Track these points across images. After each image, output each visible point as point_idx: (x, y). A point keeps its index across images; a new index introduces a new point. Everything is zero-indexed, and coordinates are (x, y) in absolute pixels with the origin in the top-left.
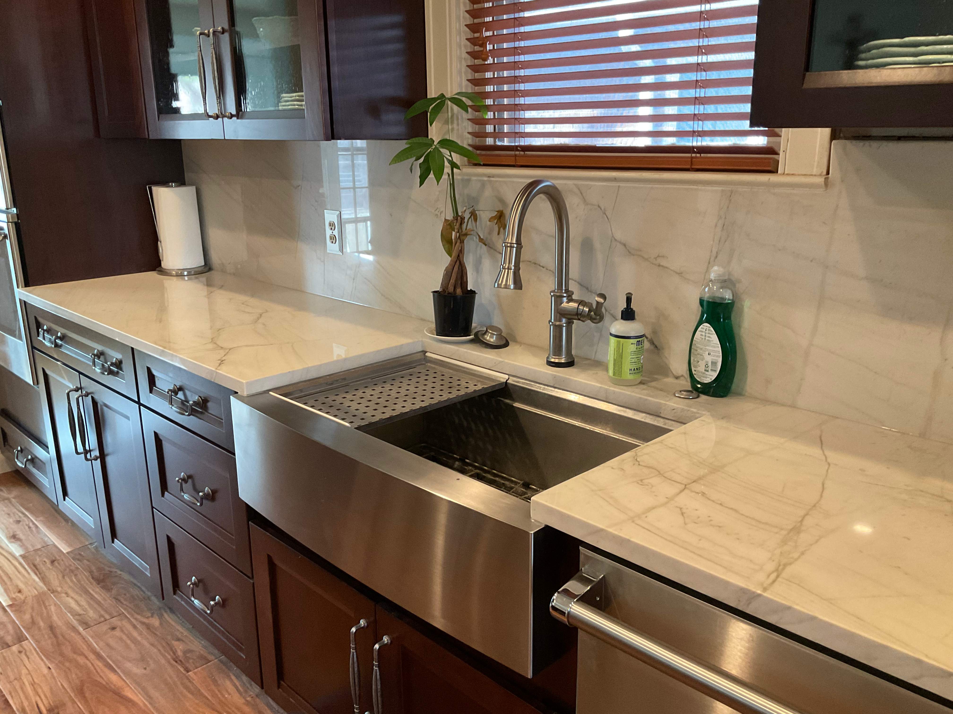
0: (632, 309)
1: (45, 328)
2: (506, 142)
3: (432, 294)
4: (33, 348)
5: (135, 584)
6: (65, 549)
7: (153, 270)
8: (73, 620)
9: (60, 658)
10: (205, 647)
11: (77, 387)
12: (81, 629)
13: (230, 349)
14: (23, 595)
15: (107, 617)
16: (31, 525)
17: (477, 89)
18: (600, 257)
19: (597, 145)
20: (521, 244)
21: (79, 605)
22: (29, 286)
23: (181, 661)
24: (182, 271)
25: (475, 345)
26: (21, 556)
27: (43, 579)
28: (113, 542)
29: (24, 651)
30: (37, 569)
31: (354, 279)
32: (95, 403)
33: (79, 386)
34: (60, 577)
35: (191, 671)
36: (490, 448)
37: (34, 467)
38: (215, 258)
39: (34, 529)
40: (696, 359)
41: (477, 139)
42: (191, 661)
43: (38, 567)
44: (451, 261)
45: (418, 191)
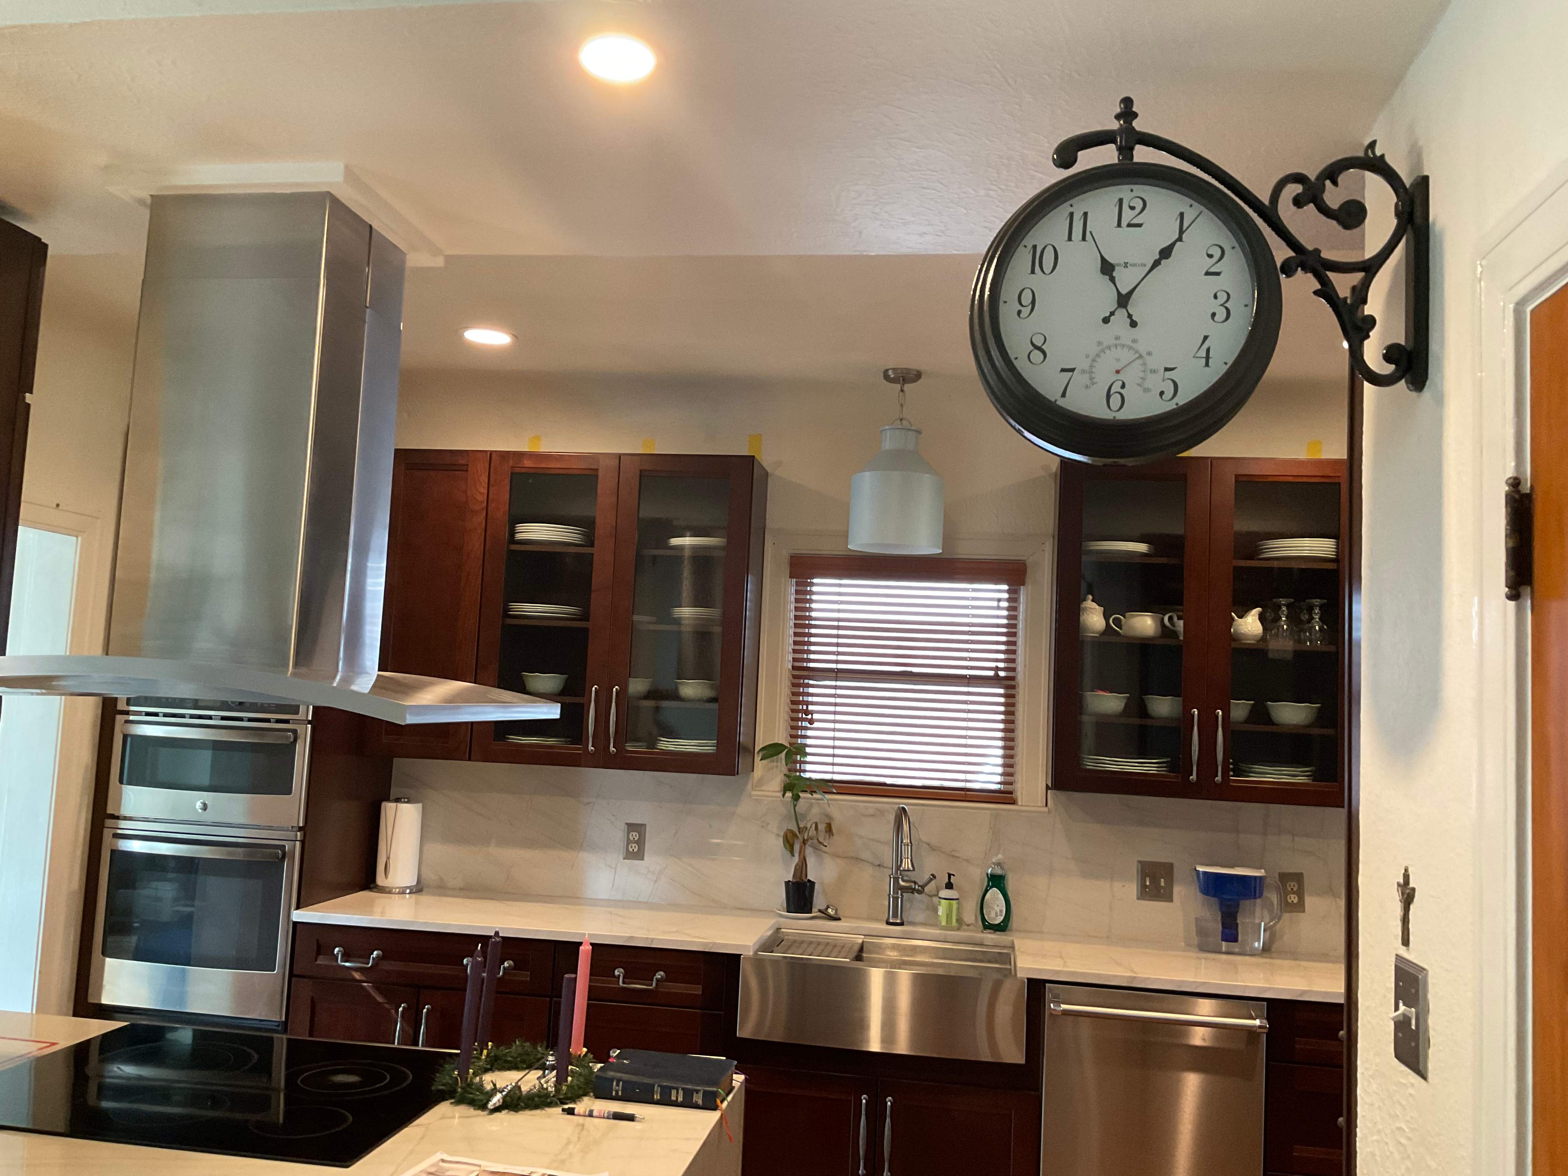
0: (951, 883)
3: (784, 885)
4: (294, 976)
7: (364, 889)
24: (404, 888)
31: (656, 881)
40: (986, 911)
44: (796, 859)
45: (744, 807)
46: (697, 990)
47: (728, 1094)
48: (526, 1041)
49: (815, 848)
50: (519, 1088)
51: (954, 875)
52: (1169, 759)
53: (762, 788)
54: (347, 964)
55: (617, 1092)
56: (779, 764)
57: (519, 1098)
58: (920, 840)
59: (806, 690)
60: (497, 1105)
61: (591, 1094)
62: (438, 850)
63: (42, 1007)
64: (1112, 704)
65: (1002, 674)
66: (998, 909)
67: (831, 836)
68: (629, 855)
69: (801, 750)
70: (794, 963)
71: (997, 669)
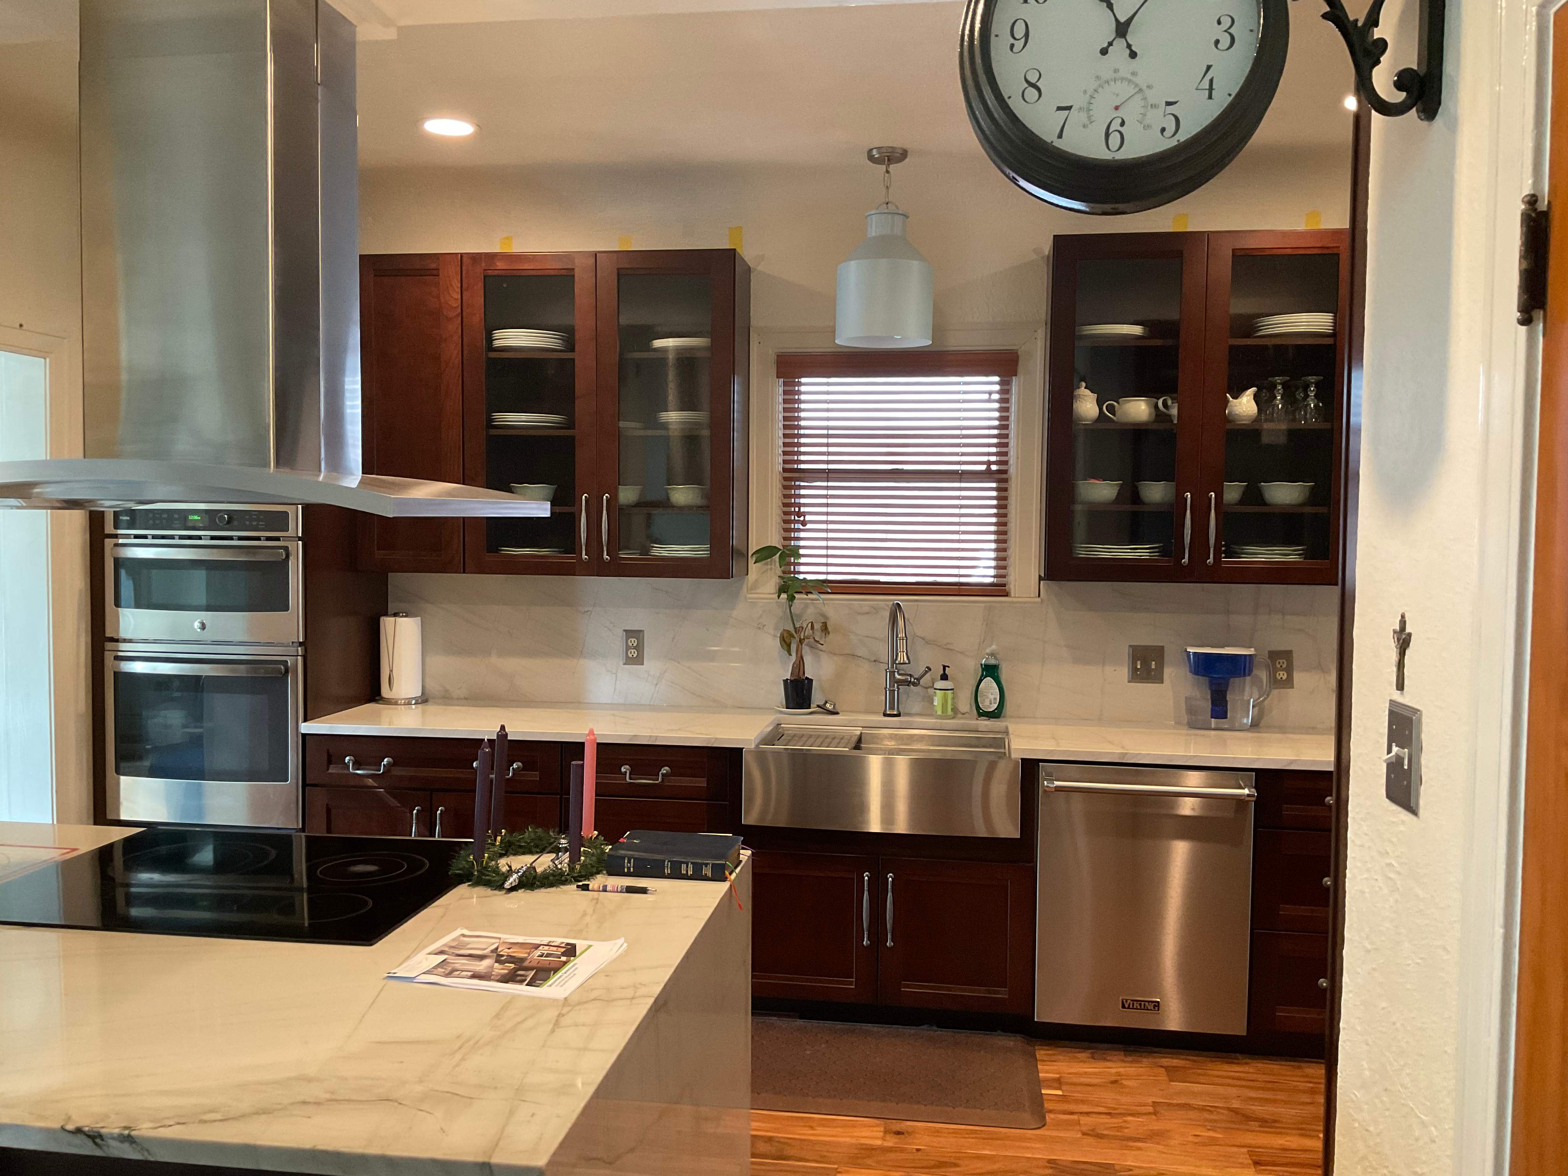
0: (946, 674)
3: (783, 683)
4: (307, 785)
7: (371, 702)
17: (786, 543)
22: (309, 721)
24: (409, 699)
25: (817, 714)
31: (656, 685)
40: (981, 700)
44: (794, 658)
45: (740, 611)
46: (702, 782)
47: (736, 867)
48: (537, 828)
49: (811, 647)
50: (534, 868)
51: (948, 667)
52: (1162, 544)
53: (758, 591)
54: (358, 772)
55: (629, 868)
56: (773, 566)
57: (535, 878)
58: (915, 636)
59: (797, 492)
60: (513, 885)
61: (605, 872)
62: (440, 663)
63: (62, 817)
64: (1105, 492)
65: (994, 467)
66: (992, 697)
67: (827, 634)
68: (629, 661)
69: (795, 552)
70: (795, 755)
71: (989, 463)
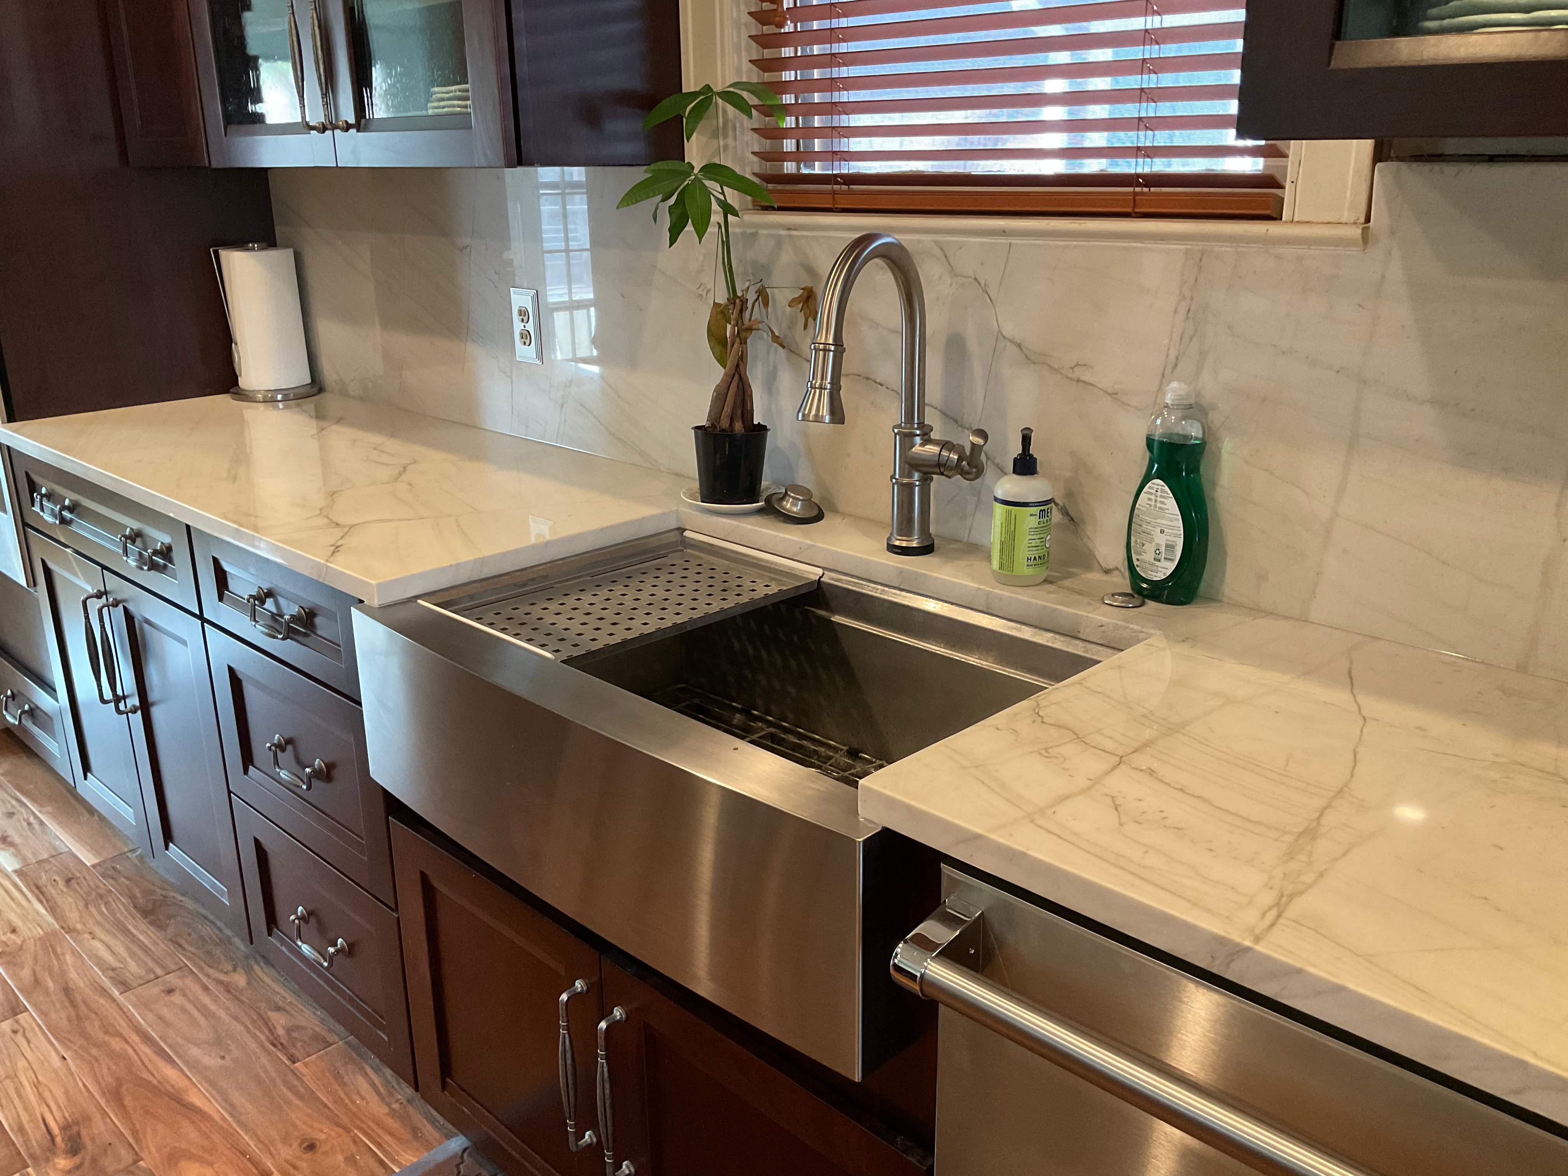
0: (1031, 456)
1: (44, 491)
2: (818, 169)
3: (693, 431)
4: (25, 525)
5: (206, 918)
6: (89, 859)
7: (226, 391)
8: (103, 977)
9: (81, 1042)
10: (322, 1021)
11: (99, 591)
12: (116, 993)
13: (351, 527)
14: (18, 937)
15: (159, 971)
16: (32, 819)
17: (768, 77)
18: (977, 367)
19: (973, 173)
20: (843, 346)
21: (113, 953)
22: (15, 421)
23: (282, 1044)
24: (272, 393)
25: (766, 517)
26: (15, 871)
27: (53, 909)
28: (167, 848)
29: (21, 1030)
30: (42, 893)
31: (562, 407)
32: (129, 618)
33: (103, 589)
34: (81, 904)
35: (299, 1061)
36: (792, 691)
37: (34, 723)
38: (329, 372)
39: (36, 826)
40: (1139, 541)
41: (768, 163)
42: (299, 1044)
43: (44, 889)
44: (725, 375)
